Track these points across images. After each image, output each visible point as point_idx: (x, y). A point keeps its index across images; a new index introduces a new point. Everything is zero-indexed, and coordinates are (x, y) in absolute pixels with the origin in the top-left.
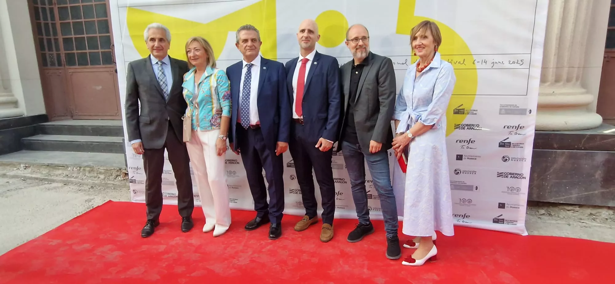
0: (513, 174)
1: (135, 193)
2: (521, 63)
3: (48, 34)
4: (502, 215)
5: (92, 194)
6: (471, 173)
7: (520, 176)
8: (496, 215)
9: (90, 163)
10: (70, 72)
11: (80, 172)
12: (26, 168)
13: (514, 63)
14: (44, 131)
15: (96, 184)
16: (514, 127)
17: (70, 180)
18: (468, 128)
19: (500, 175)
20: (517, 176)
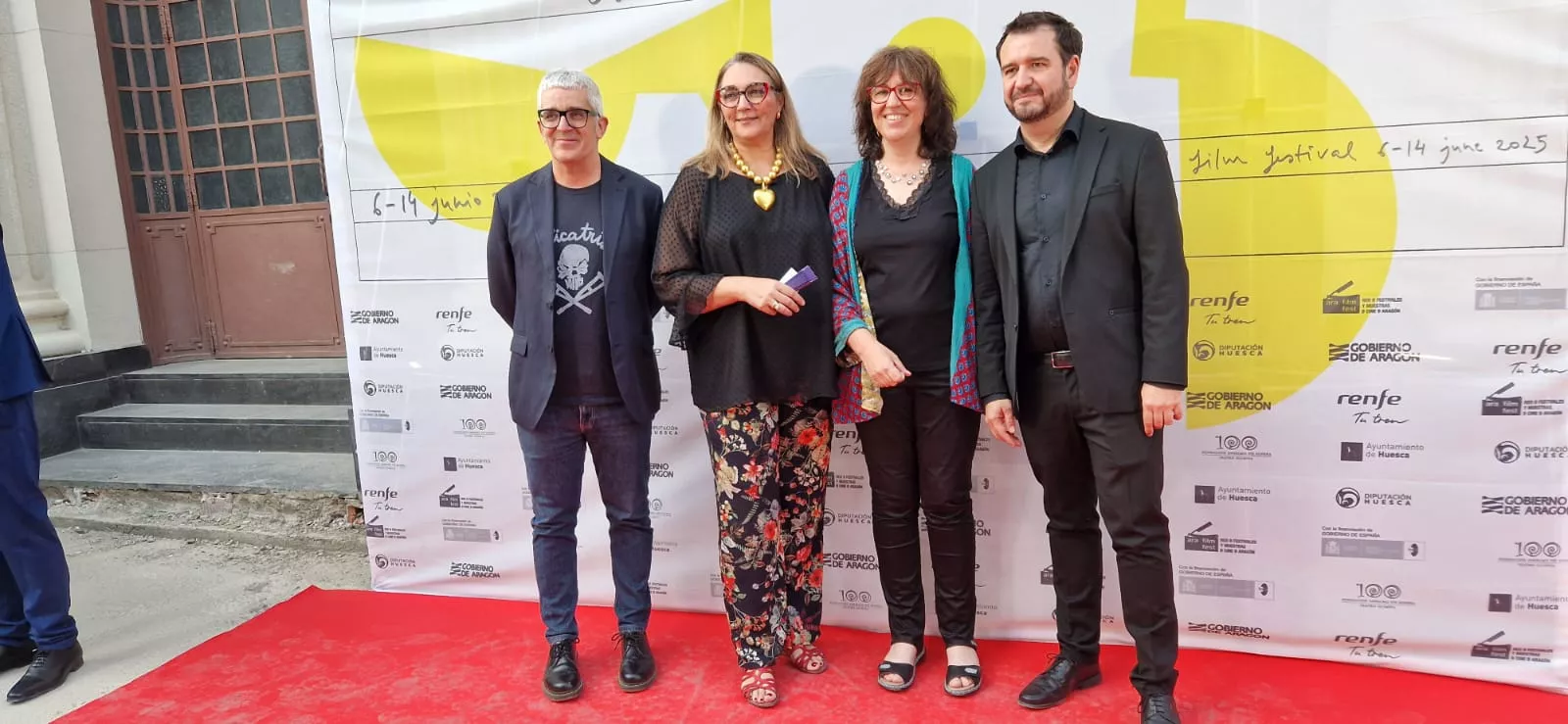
0: (1535, 500)
1: (381, 567)
2: (1542, 145)
3: (149, 122)
4: (1502, 633)
5: (264, 570)
6: (1395, 502)
7: (1558, 506)
8: (1480, 636)
9: (261, 481)
10: (209, 227)
11: (234, 506)
12: (89, 496)
13: (1515, 145)
14: (137, 393)
15: (274, 542)
16: (1529, 349)
17: (206, 531)
18: (1374, 356)
19: (1491, 505)
20: (1548, 507)
